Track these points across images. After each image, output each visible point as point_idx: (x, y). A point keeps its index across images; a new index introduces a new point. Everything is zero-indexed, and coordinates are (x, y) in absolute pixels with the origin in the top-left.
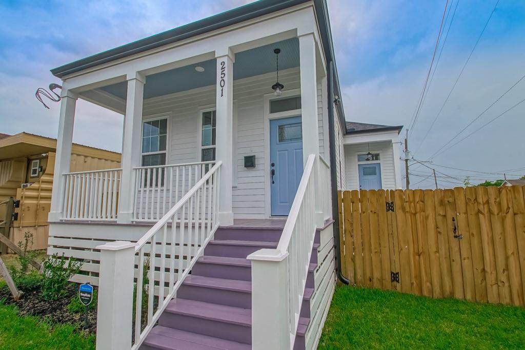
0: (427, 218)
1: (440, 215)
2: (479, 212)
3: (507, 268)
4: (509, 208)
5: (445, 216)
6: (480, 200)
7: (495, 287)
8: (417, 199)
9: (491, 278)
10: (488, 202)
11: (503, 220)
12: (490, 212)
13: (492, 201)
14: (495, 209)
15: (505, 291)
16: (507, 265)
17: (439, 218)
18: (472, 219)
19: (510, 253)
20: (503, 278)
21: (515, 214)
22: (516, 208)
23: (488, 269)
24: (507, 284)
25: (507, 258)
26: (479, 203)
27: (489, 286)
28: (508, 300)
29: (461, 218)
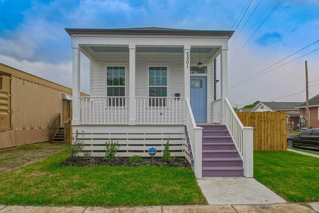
0: (246, 122)
1: (250, 122)
2: (262, 120)
3: (267, 139)
4: (270, 119)
5: (251, 122)
6: (262, 117)
7: (264, 146)
8: (243, 116)
9: (263, 143)
10: (264, 117)
11: (268, 123)
12: (265, 121)
13: (266, 117)
14: (266, 120)
15: (266, 146)
16: (268, 138)
17: (250, 123)
18: (259, 122)
19: (269, 134)
20: (266, 142)
21: (271, 121)
22: (272, 119)
23: (262, 140)
24: (267, 144)
25: (268, 136)
26: (262, 118)
27: (262, 145)
28: (267, 149)
29: (256, 122)
